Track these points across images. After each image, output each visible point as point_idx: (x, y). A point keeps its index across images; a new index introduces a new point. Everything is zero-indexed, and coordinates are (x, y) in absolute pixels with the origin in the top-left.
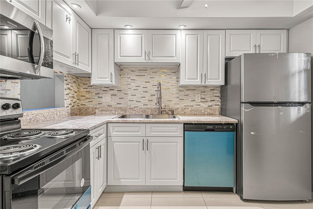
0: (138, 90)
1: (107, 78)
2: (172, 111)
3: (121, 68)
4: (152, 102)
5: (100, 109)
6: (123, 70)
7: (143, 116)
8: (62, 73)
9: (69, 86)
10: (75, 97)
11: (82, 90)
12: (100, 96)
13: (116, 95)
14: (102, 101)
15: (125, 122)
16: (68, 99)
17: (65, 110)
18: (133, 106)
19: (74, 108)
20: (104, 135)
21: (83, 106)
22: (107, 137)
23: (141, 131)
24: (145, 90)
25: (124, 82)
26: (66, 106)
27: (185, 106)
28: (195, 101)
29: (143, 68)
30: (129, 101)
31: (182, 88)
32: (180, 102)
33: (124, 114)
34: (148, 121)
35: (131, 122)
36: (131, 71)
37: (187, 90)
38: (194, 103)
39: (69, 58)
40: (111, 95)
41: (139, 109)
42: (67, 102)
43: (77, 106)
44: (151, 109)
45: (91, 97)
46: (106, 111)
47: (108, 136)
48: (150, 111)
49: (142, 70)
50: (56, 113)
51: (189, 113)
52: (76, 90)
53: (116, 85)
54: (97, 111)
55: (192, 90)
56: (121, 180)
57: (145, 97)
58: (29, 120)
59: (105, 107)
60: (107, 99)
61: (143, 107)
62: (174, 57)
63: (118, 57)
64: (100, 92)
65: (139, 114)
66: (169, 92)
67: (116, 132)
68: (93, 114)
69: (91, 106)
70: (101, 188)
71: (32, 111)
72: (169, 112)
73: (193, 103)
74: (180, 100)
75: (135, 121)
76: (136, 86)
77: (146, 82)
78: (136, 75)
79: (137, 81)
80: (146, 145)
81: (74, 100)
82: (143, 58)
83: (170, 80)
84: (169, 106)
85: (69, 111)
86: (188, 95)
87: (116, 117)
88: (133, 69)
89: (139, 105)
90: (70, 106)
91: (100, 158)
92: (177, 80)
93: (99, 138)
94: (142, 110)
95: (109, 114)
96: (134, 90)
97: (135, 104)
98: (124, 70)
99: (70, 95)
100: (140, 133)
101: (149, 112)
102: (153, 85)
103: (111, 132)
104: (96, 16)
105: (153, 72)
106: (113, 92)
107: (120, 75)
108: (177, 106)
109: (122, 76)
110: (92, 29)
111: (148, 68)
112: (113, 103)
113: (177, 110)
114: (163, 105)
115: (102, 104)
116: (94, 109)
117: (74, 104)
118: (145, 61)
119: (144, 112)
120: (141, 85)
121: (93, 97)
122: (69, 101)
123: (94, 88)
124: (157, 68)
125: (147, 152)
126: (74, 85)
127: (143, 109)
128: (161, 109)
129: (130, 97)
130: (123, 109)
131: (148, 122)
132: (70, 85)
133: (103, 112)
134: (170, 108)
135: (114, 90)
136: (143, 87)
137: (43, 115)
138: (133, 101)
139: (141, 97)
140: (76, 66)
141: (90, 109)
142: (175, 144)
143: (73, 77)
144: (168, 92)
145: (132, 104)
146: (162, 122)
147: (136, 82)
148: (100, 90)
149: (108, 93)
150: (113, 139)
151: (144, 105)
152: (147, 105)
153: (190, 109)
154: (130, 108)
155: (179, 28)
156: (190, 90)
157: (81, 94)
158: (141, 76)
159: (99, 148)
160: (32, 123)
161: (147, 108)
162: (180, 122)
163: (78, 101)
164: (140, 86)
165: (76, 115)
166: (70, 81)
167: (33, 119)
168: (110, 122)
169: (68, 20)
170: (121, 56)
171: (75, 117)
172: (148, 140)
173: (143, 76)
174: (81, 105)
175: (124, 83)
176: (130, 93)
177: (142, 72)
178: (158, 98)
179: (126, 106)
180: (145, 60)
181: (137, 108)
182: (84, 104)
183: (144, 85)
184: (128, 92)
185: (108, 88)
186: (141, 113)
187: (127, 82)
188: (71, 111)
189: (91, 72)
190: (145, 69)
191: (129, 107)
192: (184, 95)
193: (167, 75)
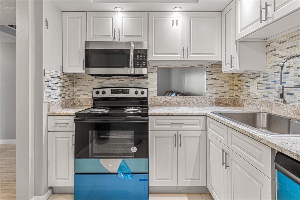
0: (289, 73)
3: (268, 42)
5: (248, 102)
6: (269, 45)
8: (202, 65)
9: (213, 76)
10: (226, 87)
12: (248, 85)
13: (262, 83)
14: (250, 91)
16: (213, 89)
19: (222, 97)
21: (236, 97)
22: (206, 131)
25: (271, 63)
26: (208, 95)
36: (280, 43)
39: (178, 54)
40: (258, 84)
41: (289, 108)
42: (210, 92)
45: (242, 87)
54: (245, 103)
58: (163, 103)
59: (252, 99)
61: (296, 104)
63: (238, 32)
64: (249, 80)
69: (242, 97)
76: (287, 67)
78: (286, 49)
81: (224, 90)
85: (214, 100)
88: (283, 39)
89: (291, 100)
90: (216, 96)
96: (284, 73)
98: (271, 44)
100: (224, 139)
103: (208, 126)
104: (196, 4)
106: (260, 79)
112: (259, 95)
115: (250, 95)
116: (243, 101)
117: (224, 94)
123: (244, 76)
130: (268, 105)
133: (250, 106)
137: (176, 101)
141: (240, 100)
148: (248, 78)
149: (254, 81)
157: (235, 83)
160: (165, 105)
163: (231, 91)
166: (215, 72)
167: (166, 102)
169: (175, 24)
170: (241, 30)
176: (279, 79)
181: (288, 105)
182: (237, 94)
185: (255, 74)
188: (217, 101)
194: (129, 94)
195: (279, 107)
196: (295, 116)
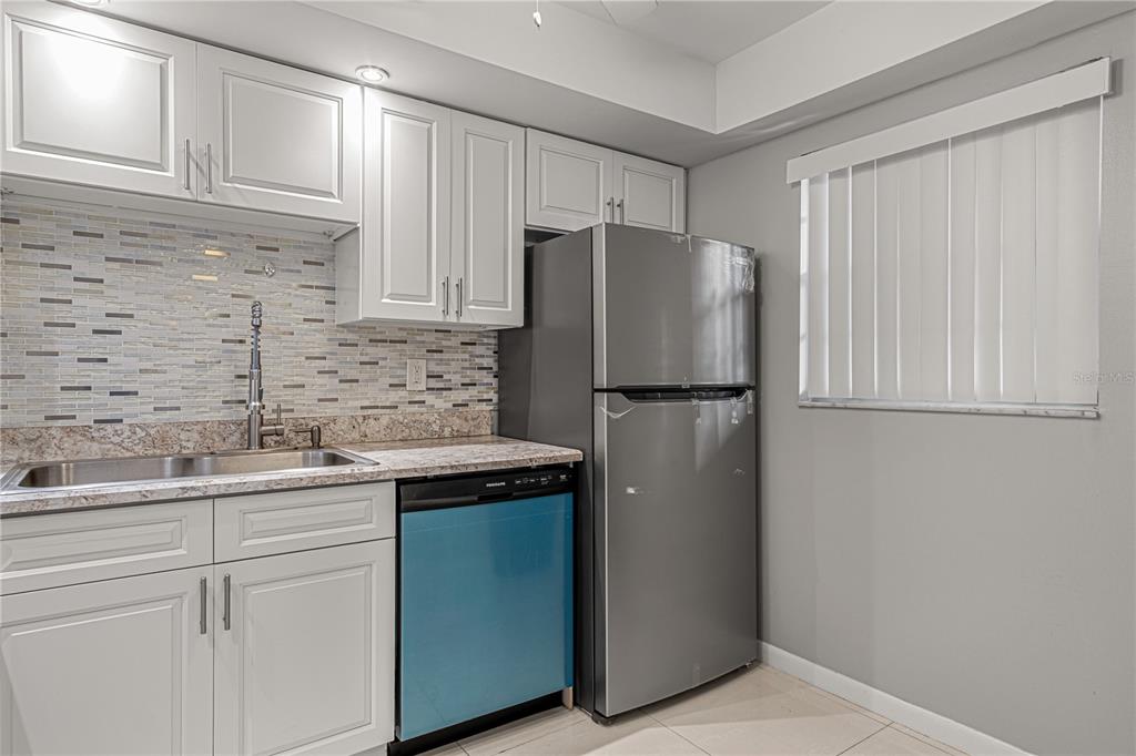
0: (118, 333)
2: (312, 431)
4: (202, 392)
6: (17, 222)
7: (162, 463)
18: (85, 418)
23: (189, 538)
25: (29, 289)
27: (362, 408)
28: (405, 385)
29: (151, 223)
30: (63, 389)
31: (349, 331)
32: (341, 390)
34: (230, 485)
35: (130, 500)
36: (75, 233)
37: (371, 341)
38: (402, 393)
41: (127, 433)
44: (199, 427)
48: (196, 436)
51: (381, 436)
55: (391, 342)
57: (164, 371)
61: (151, 419)
62: (330, 194)
63: (5, 146)
65: (128, 454)
66: (290, 348)
73: (394, 396)
74: (341, 381)
75: (152, 492)
76: (108, 315)
78: (108, 259)
79: (110, 287)
80: (216, 605)
82: (171, 174)
83: (296, 296)
84: (292, 410)
86: (377, 363)
88: (89, 227)
89: (126, 410)
92: (328, 295)
94: (148, 434)
96: (96, 332)
97: (100, 406)
98: (23, 223)
100: (181, 552)
101: (192, 445)
107: (2, 250)
108: (330, 410)
109: (9, 256)
111: (183, 227)
113: (332, 425)
114: (270, 405)
118: (186, 195)
119: (157, 442)
120: (141, 308)
124: (233, 235)
125: (224, 637)
127: (152, 432)
128: (262, 424)
129: (67, 371)
131: (231, 491)
134: (296, 419)
138: (89, 388)
139: (141, 371)
142: (361, 572)
144: (285, 347)
145: (87, 408)
147: (108, 292)
151: (155, 409)
152: (178, 409)
153: (385, 421)
154: (70, 431)
155: (357, 75)
156: (386, 341)
158: (137, 262)
161: (178, 425)
162: (381, 478)
164: (131, 316)
170: (24, 144)
173: (153, 267)
175: (27, 294)
176: (73, 347)
177: (146, 246)
179: (38, 418)
180: (186, 186)
181: (118, 426)
184: (53, 343)
186: (139, 449)
187: (52, 289)
191: (61, 423)
192: (361, 363)
193: (283, 270)
195: (80, 438)
196: (150, 452)
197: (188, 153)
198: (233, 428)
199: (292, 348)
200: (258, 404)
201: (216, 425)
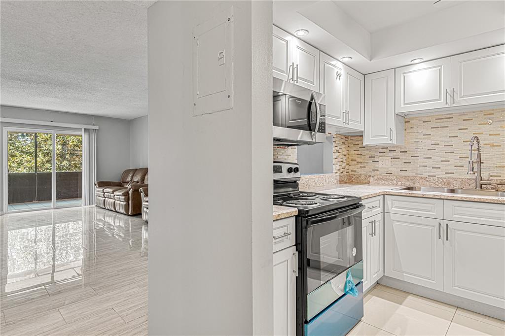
0: (435, 149)
1: (384, 136)
3: (406, 119)
4: (462, 168)
5: (376, 177)
6: (409, 122)
8: (330, 134)
9: (337, 149)
10: (344, 161)
11: (352, 152)
12: (376, 159)
13: (399, 158)
14: (377, 166)
15: (409, 195)
16: (337, 164)
17: (333, 177)
18: (425, 175)
19: (342, 174)
20: (380, 209)
21: (353, 173)
22: (384, 212)
23: (437, 210)
24: (449, 149)
26: (334, 171)
29: (445, 115)
30: (420, 166)
33: (412, 186)
34: (448, 196)
35: (420, 196)
36: (424, 122)
39: (339, 118)
40: (391, 158)
41: (437, 180)
42: (336, 168)
43: (347, 172)
44: (460, 180)
45: (363, 161)
46: (383, 180)
47: (386, 211)
48: (459, 183)
49: (443, 119)
50: (324, 178)
52: (345, 152)
53: (398, 145)
54: (371, 180)
56: (405, 274)
57: (449, 161)
59: (383, 174)
60: (385, 164)
61: (444, 176)
63: (401, 105)
64: (376, 154)
66: (499, 151)
67: (396, 207)
68: (366, 183)
69: (363, 173)
70: (376, 275)
71: (305, 176)
72: (499, 186)
75: (426, 195)
76: (432, 144)
77: (450, 137)
78: (432, 128)
79: (433, 136)
80: (444, 232)
81: (343, 165)
82: (442, 101)
83: (502, 131)
84: (500, 176)
85: (338, 178)
87: (397, 189)
88: (427, 119)
89: (437, 173)
90: (339, 172)
91: (375, 235)
93: (373, 211)
94: (443, 181)
95: (388, 185)
96: (428, 150)
97: (430, 172)
98: (411, 122)
99: (339, 159)
100: (434, 213)
101: (457, 186)
102: (464, 142)
103: (390, 206)
104: (369, 61)
105: (464, 120)
106: (395, 154)
107: (406, 130)
109: (407, 131)
110: (364, 75)
111: (454, 113)
112: (393, 169)
114: (485, 175)
115: (378, 170)
116: (368, 177)
117: (343, 170)
118: (447, 106)
119: (446, 184)
120: (441, 141)
121: (366, 161)
122: (338, 165)
123: (367, 150)
124: (474, 112)
125: (447, 242)
126: (343, 146)
128: (481, 180)
129: (421, 161)
130: (409, 179)
132: (339, 147)
133: (380, 181)
134: (502, 180)
135: (395, 151)
136: (445, 146)
138: (427, 166)
139: (441, 161)
140: (347, 126)
141: (362, 176)
143: (342, 137)
144: (497, 151)
145: (426, 172)
146: (476, 200)
147: (432, 138)
148: (375, 152)
149: (386, 155)
150: (393, 217)
151: (446, 173)
154: (421, 178)
157: (351, 158)
158: (441, 127)
159: (373, 223)
161: (453, 179)
163: (348, 166)
164: (438, 144)
165: (346, 183)
166: (339, 143)
167: (306, 184)
168: (388, 193)
169: (338, 77)
170: (405, 104)
171: (345, 185)
172: (447, 225)
173: (446, 128)
174: (351, 171)
175: (412, 140)
176: (422, 155)
177: (443, 122)
178: (471, 163)
179: (414, 174)
180: (447, 103)
181: (434, 178)
182: (354, 170)
183: (448, 142)
184: (417, 153)
185: (387, 148)
186: (440, 185)
187: (417, 139)
188: (340, 178)
189: (363, 130)
190: (448, 116)
191: (419, 176)
193: (496, 122)
194: (282, 173)
195: (424, 180)
196: (444, 186)
197: (447, 92)
198: (473, 181)
199: (501, 152)
200: (472, 172)
201: (466, 179)
